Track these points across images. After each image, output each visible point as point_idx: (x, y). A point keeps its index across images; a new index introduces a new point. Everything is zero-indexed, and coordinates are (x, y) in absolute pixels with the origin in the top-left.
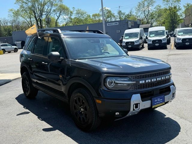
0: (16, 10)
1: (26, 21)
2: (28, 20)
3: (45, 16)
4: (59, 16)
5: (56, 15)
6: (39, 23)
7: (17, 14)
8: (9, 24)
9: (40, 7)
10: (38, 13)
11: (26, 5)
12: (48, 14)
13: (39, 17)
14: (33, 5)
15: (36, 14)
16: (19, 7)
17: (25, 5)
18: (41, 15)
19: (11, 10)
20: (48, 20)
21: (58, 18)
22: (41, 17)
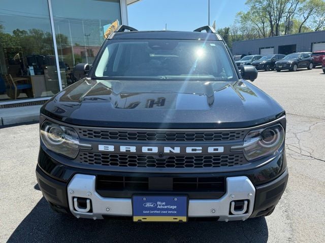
0: (246, 13)
1: (256, 27)
2: (260, 25)
3: (285, 17)
4: (308, 17)
5: (302, 15)
6: (275, 29)
7: (245, 18)
8: (239, 33)
9: (279, 6)
10: (276, 15)
11: (260, 4)
12: (290, 15)
13: (276, 20)
14: (269, 4)
15: (272, 17)
16: (250, 8)
17: (258, 5)
18: (280, 17)
19: (240, 14)
20: (289, 24)
21: (306, 20)
22: (279, 21)
